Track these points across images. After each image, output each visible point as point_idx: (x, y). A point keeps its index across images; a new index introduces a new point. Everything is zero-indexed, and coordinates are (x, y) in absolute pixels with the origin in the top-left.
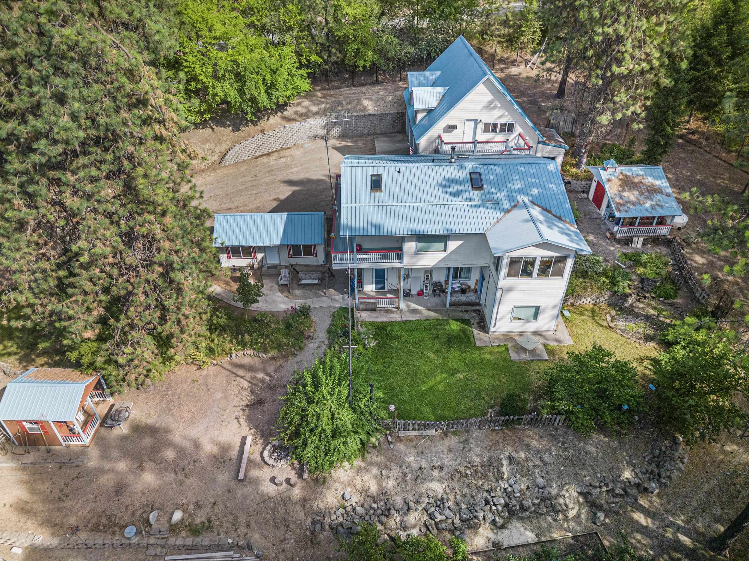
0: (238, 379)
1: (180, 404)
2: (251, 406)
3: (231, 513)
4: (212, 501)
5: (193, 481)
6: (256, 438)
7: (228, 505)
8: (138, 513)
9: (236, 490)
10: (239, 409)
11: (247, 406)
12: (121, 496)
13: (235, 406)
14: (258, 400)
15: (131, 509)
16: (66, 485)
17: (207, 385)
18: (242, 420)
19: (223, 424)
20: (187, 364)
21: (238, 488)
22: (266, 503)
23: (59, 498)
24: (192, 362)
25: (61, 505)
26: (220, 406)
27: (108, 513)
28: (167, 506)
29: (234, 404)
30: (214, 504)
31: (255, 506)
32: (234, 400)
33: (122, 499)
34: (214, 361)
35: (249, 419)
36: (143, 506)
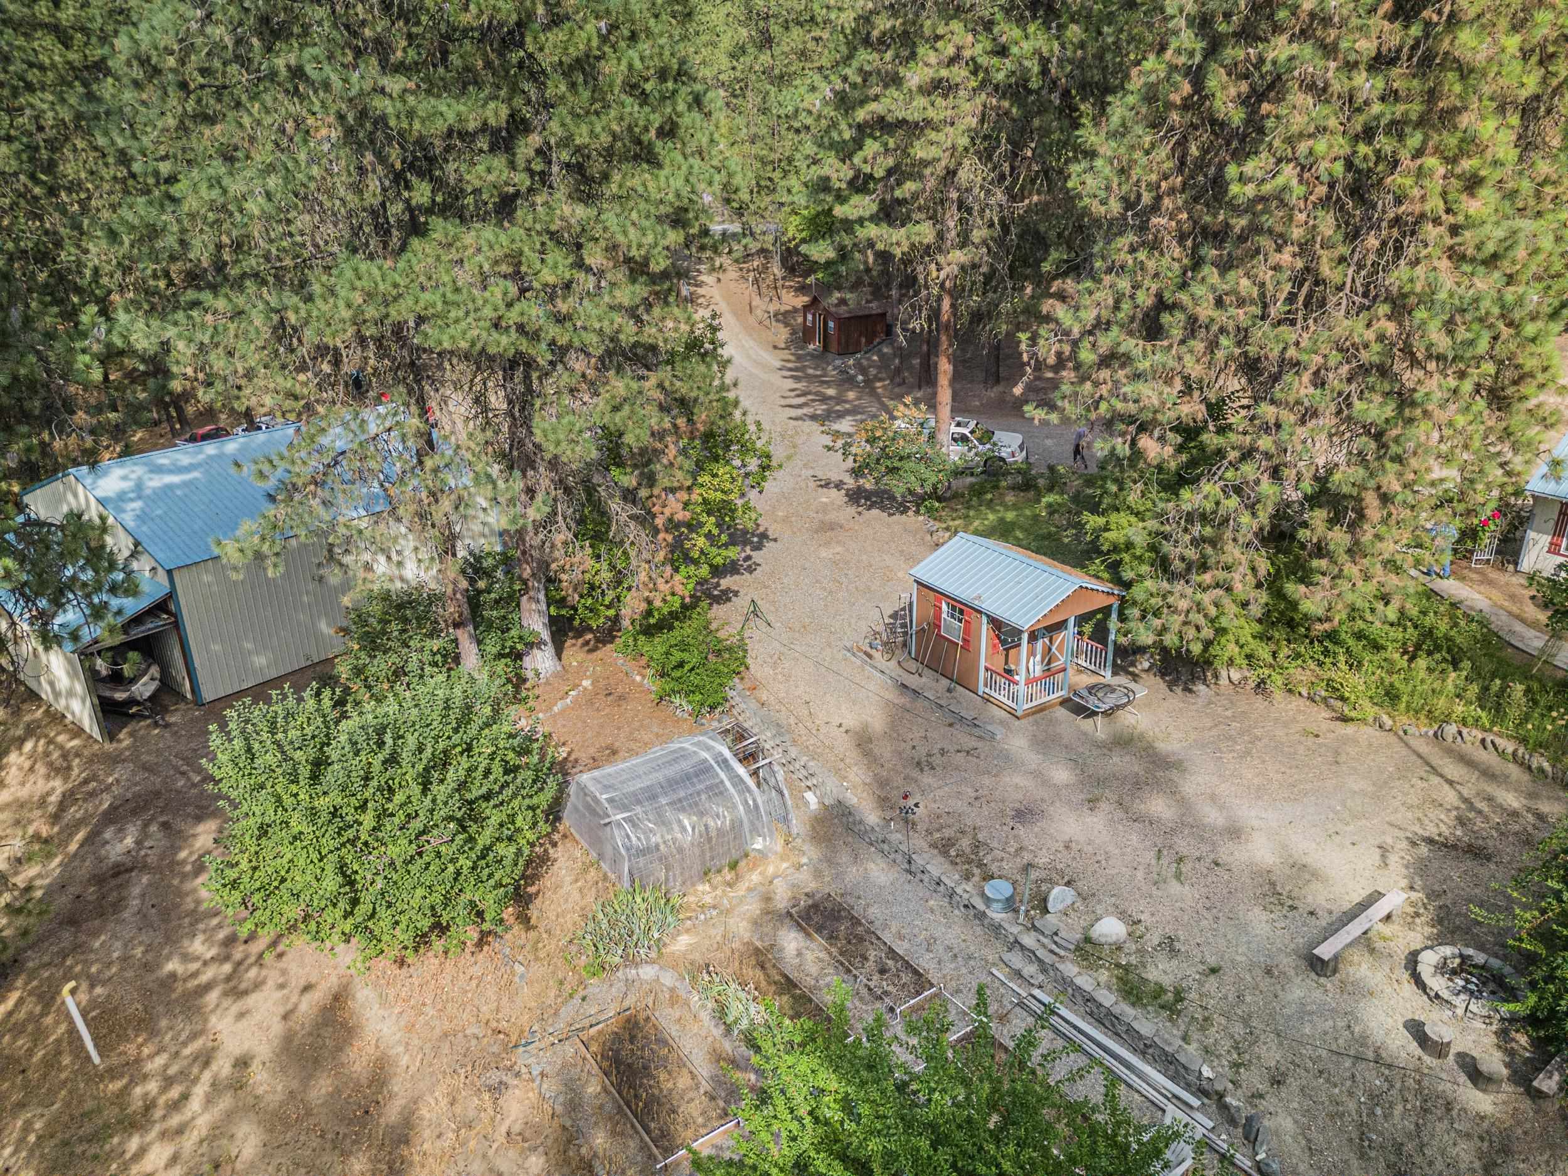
0: (1435, 780)
1: (1248, 753)
2: (1441, 846)
3: (1246, 1021)
4: (1212, 961)
5: (1184, 894)
6: (1417, 915)
7: (1248, 999)
8: (1034, 875)
9: (1289, 980)
10: (1401, 834)
11: (1430, 841)
12: (1023, 823)
13: (1391, 824)
14: (1470, 845)
15: (1027, 857)
16: (943, 752)
17: (1337, 753)
18: (1393, 859)
19: (1337, 839)
20: (1311, 699)
21: (1298, 980)
22: (1362, 1066)
23: (918, 764)
24: (1325, 699)
25: (915, 773)
26: (1349, 803)
27: (980, 837)
28: (1099, 902)
29: (1392, 818)
30: (1214, 971)
31: (1324, 1053)
32: (1396, 811)
33: (1021, 831)
34: (1385, 718)
35: (1421, 868)
36: (1050, 867)
